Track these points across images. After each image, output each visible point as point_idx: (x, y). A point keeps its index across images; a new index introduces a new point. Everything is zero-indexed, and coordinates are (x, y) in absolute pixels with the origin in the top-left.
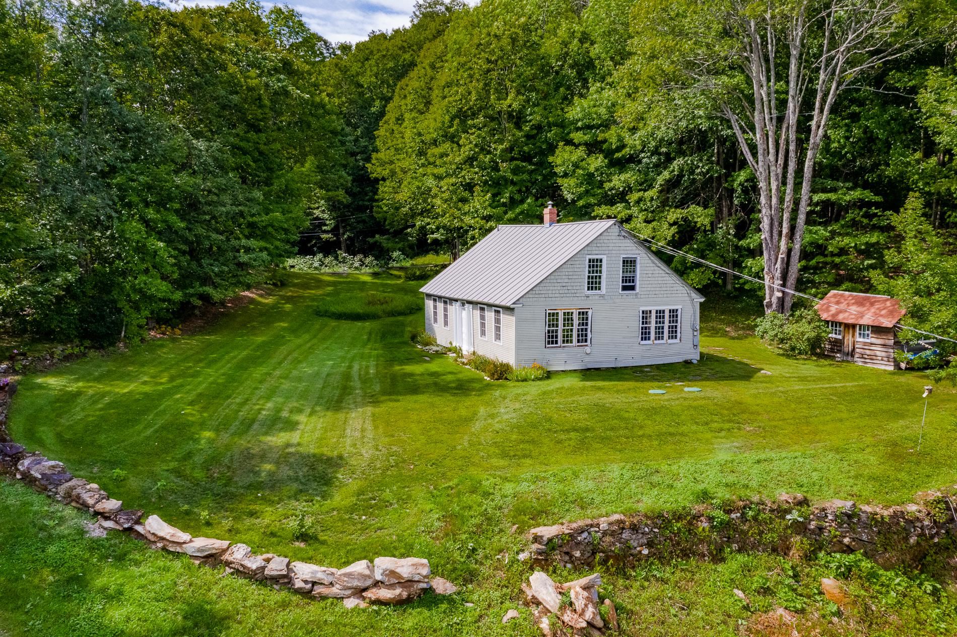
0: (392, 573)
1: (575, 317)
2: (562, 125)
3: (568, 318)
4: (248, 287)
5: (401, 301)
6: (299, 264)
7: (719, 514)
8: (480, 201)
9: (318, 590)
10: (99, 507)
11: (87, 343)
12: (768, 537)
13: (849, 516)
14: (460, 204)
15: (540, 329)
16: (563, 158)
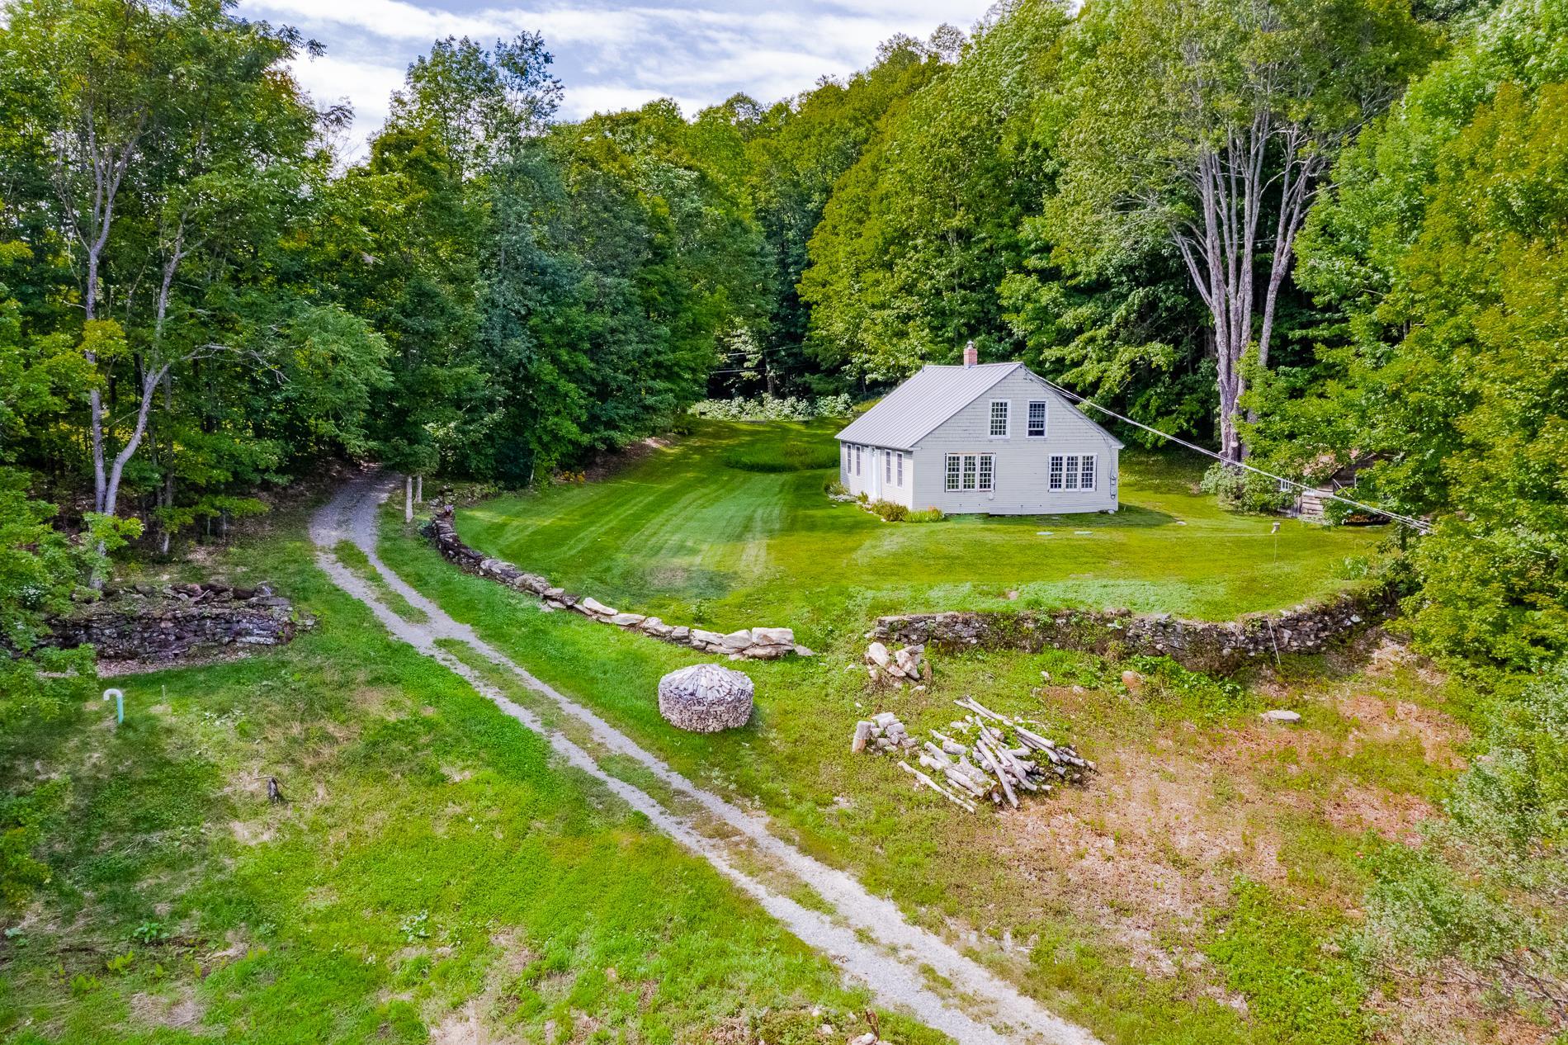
0: (765, 637)
1: (978, 462)
2: (1014, 247)
3: (970, 461)
4: (653, 432)
5: (822, 452)
6: (711, 410)
7: (1045, 618)
8: (918, 337)
9: (710, 647)
10: (548, 593)
11: (501, 484)
12: (1086, 639)
13: (1165, 627)
14: (895, 341)
15: (941, 473)
16: (1013, 288)
